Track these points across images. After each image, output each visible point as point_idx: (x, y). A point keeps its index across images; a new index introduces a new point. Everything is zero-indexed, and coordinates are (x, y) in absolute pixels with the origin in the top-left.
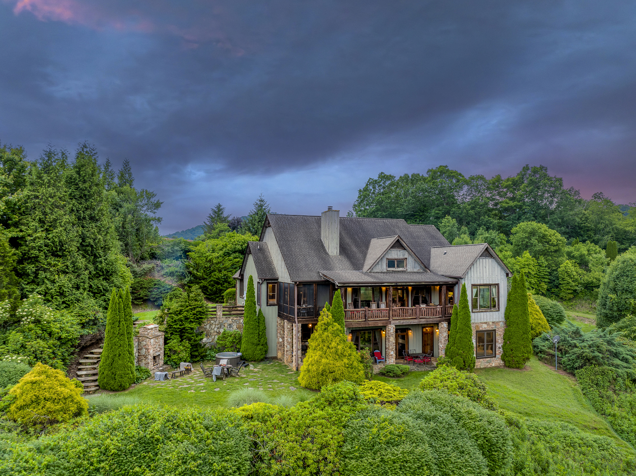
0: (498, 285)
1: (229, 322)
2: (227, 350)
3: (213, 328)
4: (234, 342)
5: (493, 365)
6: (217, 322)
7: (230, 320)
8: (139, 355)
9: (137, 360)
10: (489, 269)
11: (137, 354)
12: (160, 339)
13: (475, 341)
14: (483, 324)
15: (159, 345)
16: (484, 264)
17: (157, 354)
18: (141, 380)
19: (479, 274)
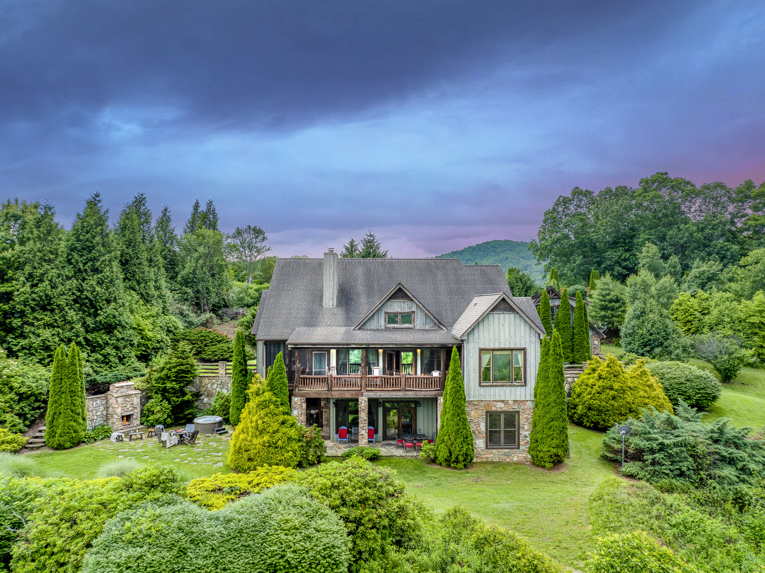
0: (524, 350)
3: (215, 388)
5: (515, 459)
6: (219, 382)
8: (107, 414)
9: (105, 419)
10: (509, 328)
11: (105, 413)
12: (135, 398)
13: (485, 424)
14: (498, 403)
15: (133, 404)
16: (502, 321)
17: (128, 413)
18: (95, 440)
19: (492, 335)
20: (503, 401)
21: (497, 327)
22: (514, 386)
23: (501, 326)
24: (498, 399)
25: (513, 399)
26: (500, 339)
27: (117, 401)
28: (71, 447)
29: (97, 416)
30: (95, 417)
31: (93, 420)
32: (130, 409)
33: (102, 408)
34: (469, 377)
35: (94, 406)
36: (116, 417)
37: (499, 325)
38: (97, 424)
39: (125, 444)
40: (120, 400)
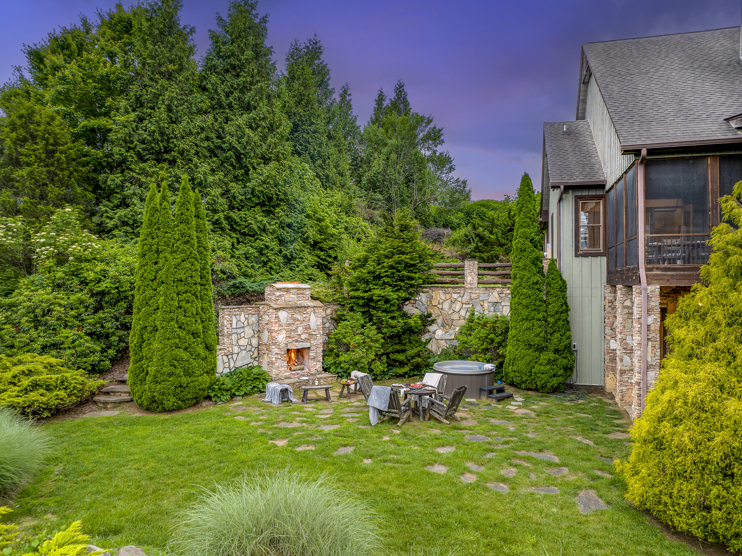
1: (491, 299)
2: (474, 357)
3: (457, 309)
4: (492, 341)
6: (466, 298)
7: (495, 294)
8: (259, 345)
9: (256, 354)
11: (255, 342)
12: (312, 316)
15: (308, 328)
17: (300, 346)
18: (233, 396)
27: (277, 317)
28: (179, 409)
29: (239, 346)
30: (236, 349)
31: (232, 354)
32: (303, 337)
33: (249, 332)
35: (234, 326)
36: (276, 350)
38: (238, 364)
39: (294, 410)
40: (283, 315)
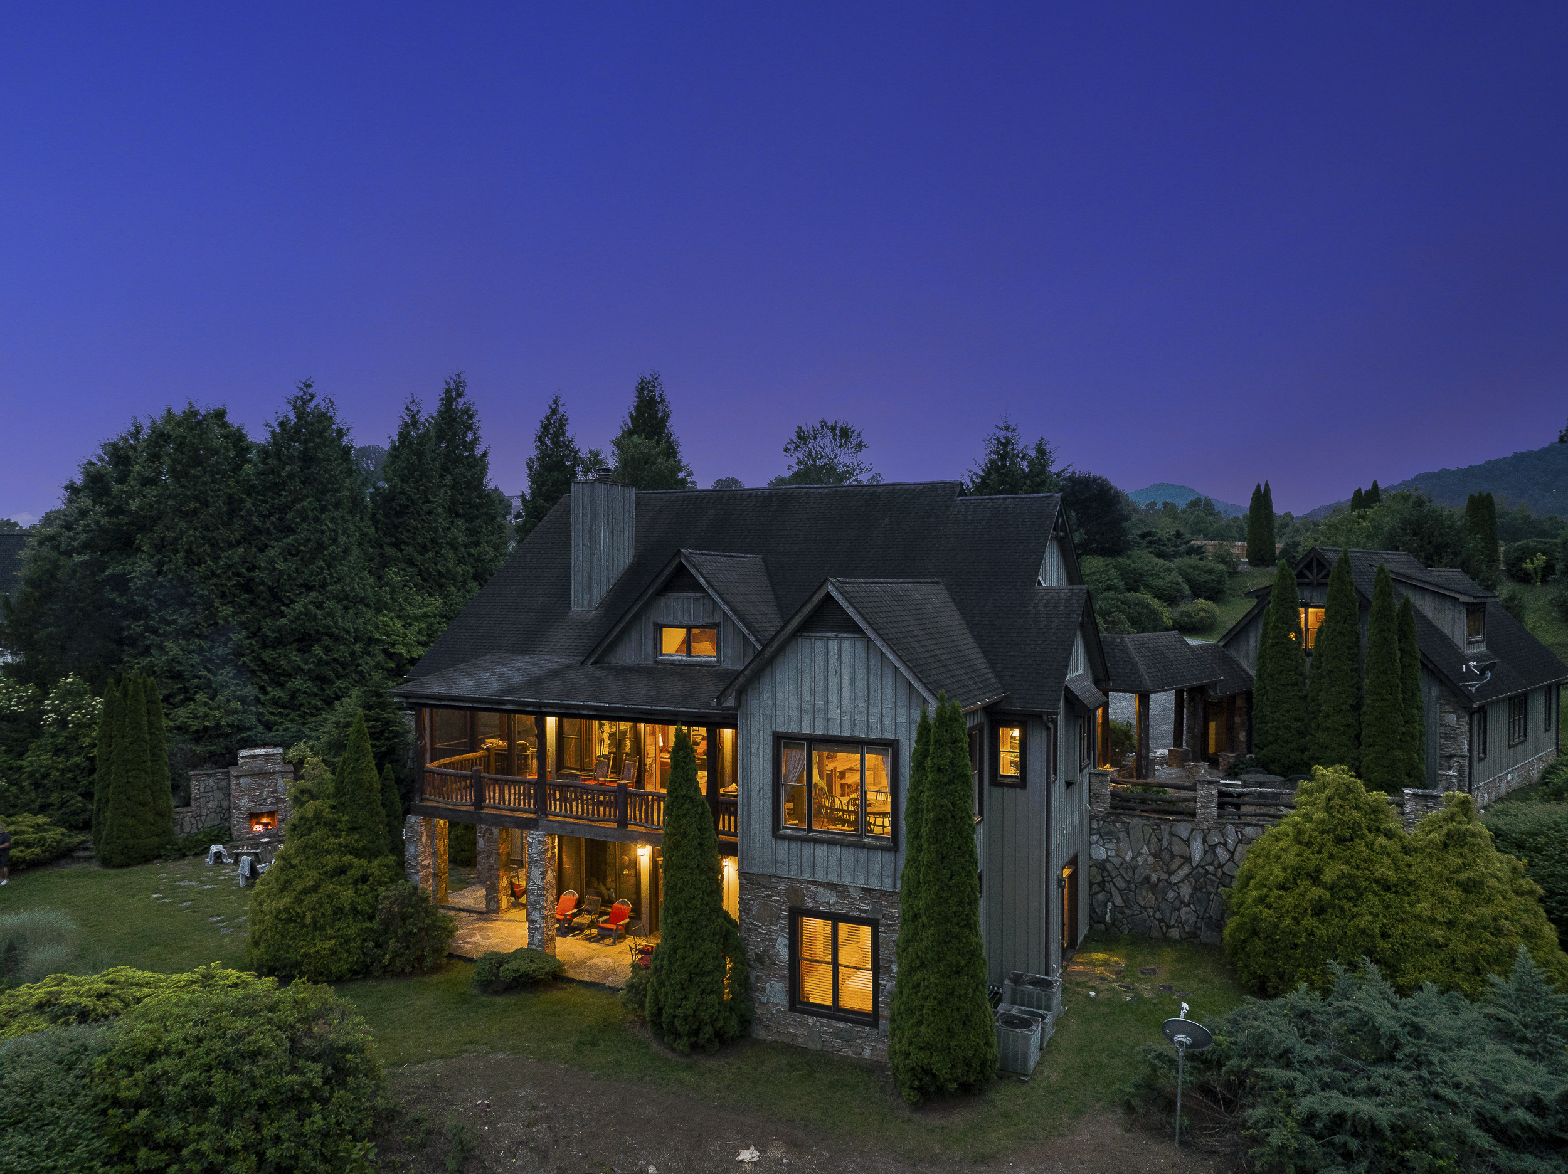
0: (893, 744)
5: (867, 1053)
8: (230, 807)
10: (853, 680)
11: (225, 804)
13: (787, 942)
14: (821, 890)
16: (833, 661)
18: (181, 855)
19: (807, 696)
20: (833, 886)
21: (819, 676)
22: (864, 846)
23: (831, 673)
24: (820, 877)
25: (860, 881)
26: (827, 711)
27: (238, 784)
29: (208, 809)
30: (204, 812)
31: (200, 816)
32: (269, 801)
33: (219, 795)
34: (749, 809)
35: (202, 790)
36: (237, 814)
37: (826, 671)
38: (207, 825)
40: (245, 781)
